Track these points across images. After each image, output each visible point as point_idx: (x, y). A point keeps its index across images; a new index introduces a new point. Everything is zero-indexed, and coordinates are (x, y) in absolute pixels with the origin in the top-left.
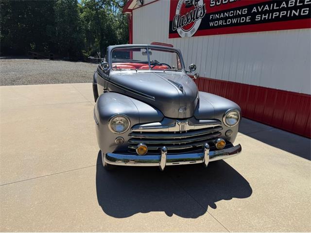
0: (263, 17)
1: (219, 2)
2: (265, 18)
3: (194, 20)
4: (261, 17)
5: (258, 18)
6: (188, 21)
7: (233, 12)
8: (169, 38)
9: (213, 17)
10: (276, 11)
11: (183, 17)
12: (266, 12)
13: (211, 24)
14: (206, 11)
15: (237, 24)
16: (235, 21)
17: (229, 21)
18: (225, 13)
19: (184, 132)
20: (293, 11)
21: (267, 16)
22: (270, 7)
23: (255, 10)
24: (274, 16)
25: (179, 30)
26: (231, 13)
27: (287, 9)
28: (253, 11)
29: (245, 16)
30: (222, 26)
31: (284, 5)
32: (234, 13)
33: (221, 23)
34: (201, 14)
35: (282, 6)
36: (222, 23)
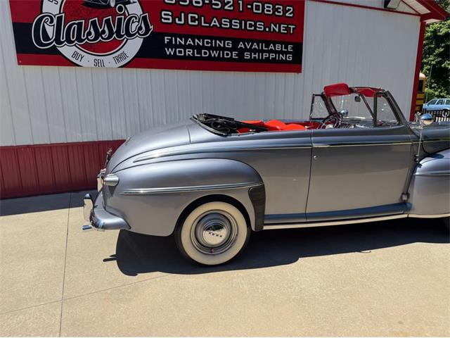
0: (253, 56)
1: (180, 20)
3: (119, 35)
4: (251, 55)
5: (247, 56)
6: (98, 34)
7: (210, 41)
8: (19, 64)
9: (171, 40)
10: (265, 51)
11: (78, 24)
12: (255, 51)
13: (169, 51)
14: (151, 27)
15: (218, 59)
16: (215, 54)
17: (205, 53)
18: (196, 40)
20: (281, 55)
21: (257, 56)
22: (259, 47)
23: (241, 45)
24: (264, 56)
25: (67, 51)
26: (208, 43)
27: (276, 52)
28: (240, 46)
29: (231, 50)
30: (194, 58)
31: (271, 47)
32: (211, 43)
33: (190, 53)
34: (140, 28)
35: (270, 48)
36: (193, 53)
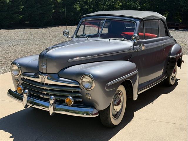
19: (46, 84)
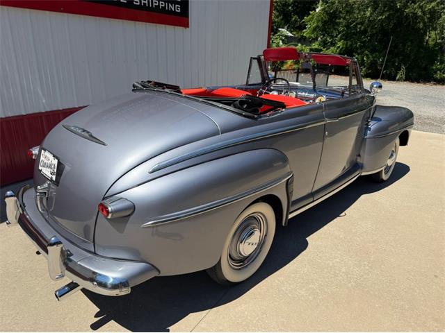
0: (143, 2)
2: (145, 4)
5: (136, 1)
20: (170, 5)
21: (146, 2)
24: (154, 4)
